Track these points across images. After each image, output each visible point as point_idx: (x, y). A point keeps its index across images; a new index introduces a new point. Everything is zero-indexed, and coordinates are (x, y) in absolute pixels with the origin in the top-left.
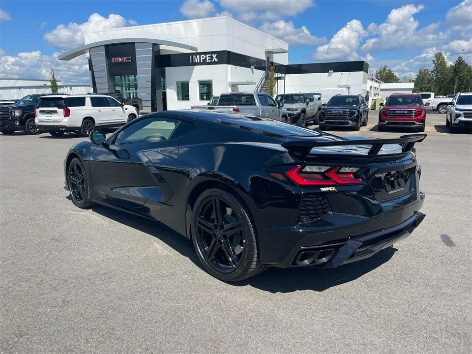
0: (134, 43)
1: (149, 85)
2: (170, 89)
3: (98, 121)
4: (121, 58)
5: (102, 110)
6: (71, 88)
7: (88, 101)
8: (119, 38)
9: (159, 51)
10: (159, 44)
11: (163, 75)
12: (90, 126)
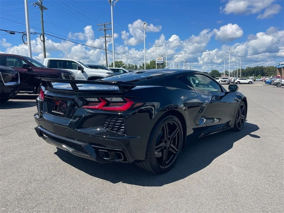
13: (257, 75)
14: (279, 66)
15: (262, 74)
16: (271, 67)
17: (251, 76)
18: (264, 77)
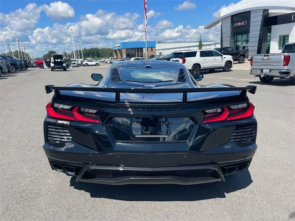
0: (250, 11)
1: (257, 39)
2: (274, 41)
3: (202, 66)
4: (241, 23)
5: (206, 59)
6: (215, 45)
7: (198, 54)
8: (241, 9)
9: (268, 14)
10: (268, 10)
11: (270, 31)
12: (197, 69)
13: (94, 56)
14: (114, 48)
15: (98, 55)
16: (104, 48)
17: (88, 57)
18: (104, 59)
